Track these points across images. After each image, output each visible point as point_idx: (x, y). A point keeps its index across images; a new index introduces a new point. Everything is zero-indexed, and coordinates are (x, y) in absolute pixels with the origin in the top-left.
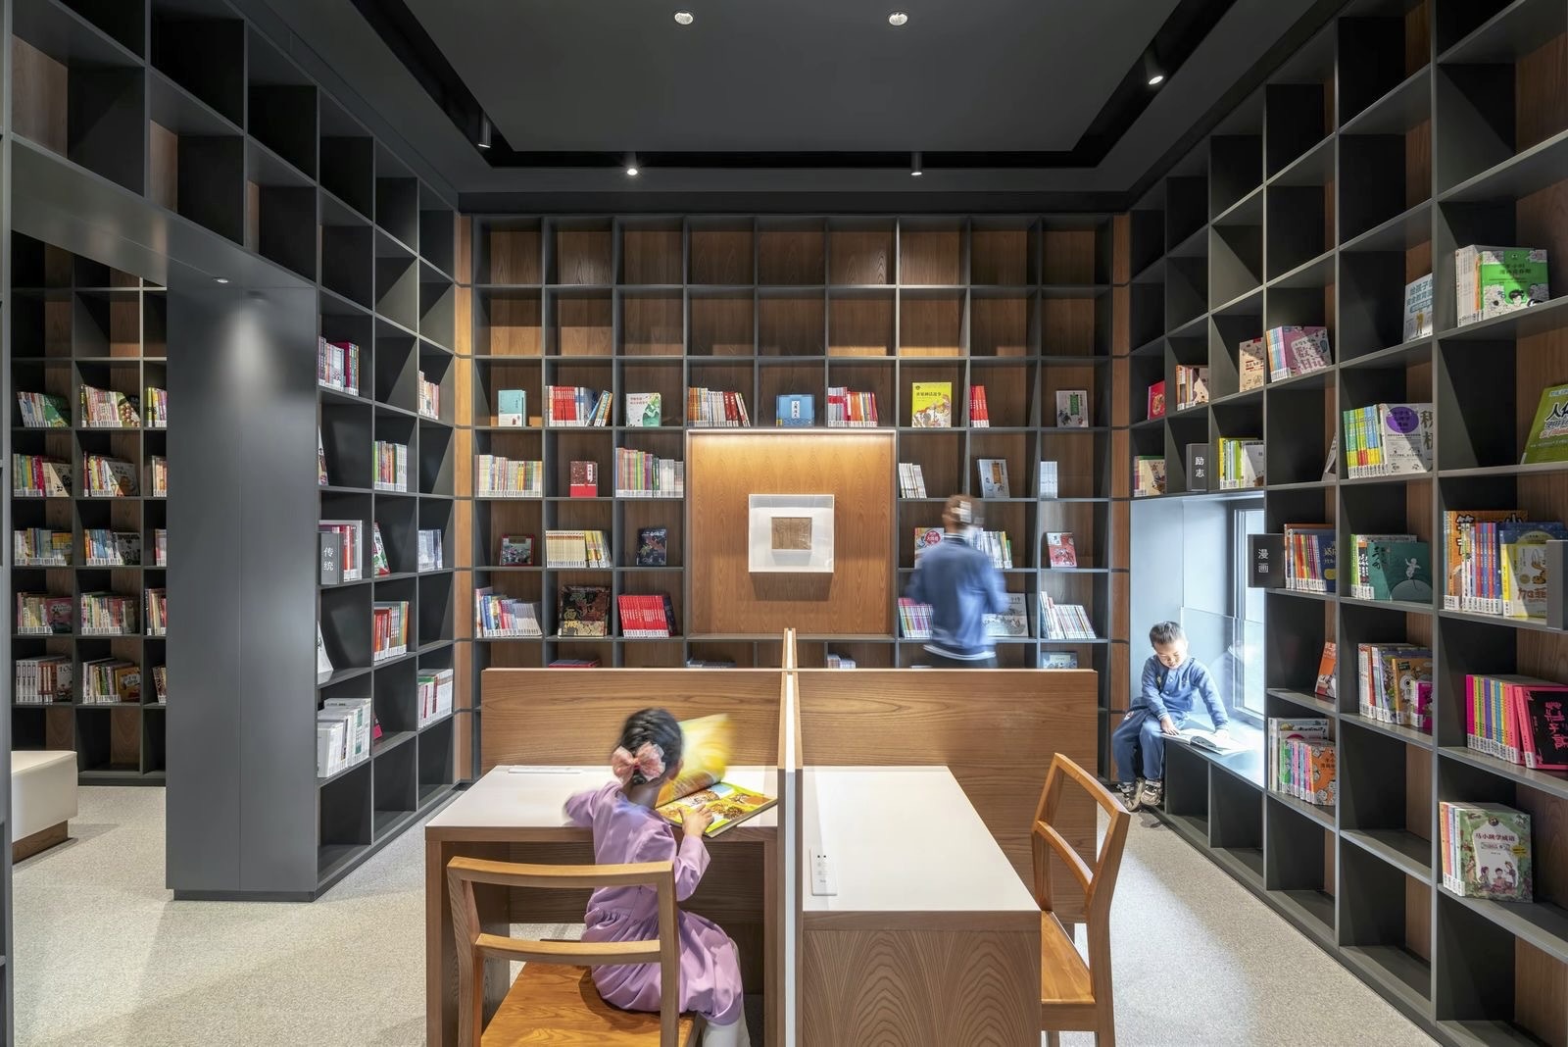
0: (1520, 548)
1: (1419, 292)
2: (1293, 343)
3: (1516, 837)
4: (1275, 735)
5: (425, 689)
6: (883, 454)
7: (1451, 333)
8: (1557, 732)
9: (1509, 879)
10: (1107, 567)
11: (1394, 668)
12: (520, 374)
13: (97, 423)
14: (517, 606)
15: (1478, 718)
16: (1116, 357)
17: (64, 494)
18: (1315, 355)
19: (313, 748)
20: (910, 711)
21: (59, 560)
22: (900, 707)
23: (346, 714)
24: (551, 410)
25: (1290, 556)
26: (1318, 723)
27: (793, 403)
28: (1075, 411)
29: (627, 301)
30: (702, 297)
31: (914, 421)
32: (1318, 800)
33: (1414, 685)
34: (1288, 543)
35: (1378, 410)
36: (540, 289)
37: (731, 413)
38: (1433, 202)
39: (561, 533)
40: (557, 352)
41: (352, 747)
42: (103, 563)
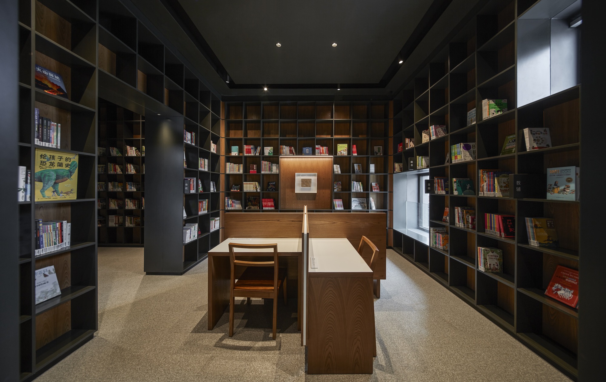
0: (500, 178)
1: (472, 114)
2: (437, 130)
3: (498, 256)
4: (432, 232)
5: (212, 223)
6: (330, 163)
7: (481, 122)
8: (510, 227)
9: (497, 267)
10: (387, 191)
11: (465, 213)
12: (238, 142)
13: (130, 155)
14: (236, 201)
15: (488, 224)
16: (390, 137)
17: (121, 173)
18: (443, 132)
19: (182, 236)
20: (337, 224)
21: (120, 190)
22: (334, 223)
23: (191, 227)
24: (245, 151)
25: (436, 185)
26: (443, 229)
27: (307, 149)
28: (379, 151)
29: (265, 124)
30: (284, 122)
31: (338, 154)
32: (443, 248)
33: (470, 217)
34: (436, 182)
35: (460, 144)
36: (242, 120)
37: (291, 152)
38: (476, 88)
39: (247, 183)
40: (247, 136)
41: (192, 236)
42: (131, 190)
